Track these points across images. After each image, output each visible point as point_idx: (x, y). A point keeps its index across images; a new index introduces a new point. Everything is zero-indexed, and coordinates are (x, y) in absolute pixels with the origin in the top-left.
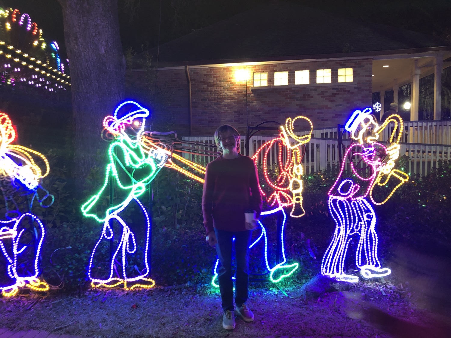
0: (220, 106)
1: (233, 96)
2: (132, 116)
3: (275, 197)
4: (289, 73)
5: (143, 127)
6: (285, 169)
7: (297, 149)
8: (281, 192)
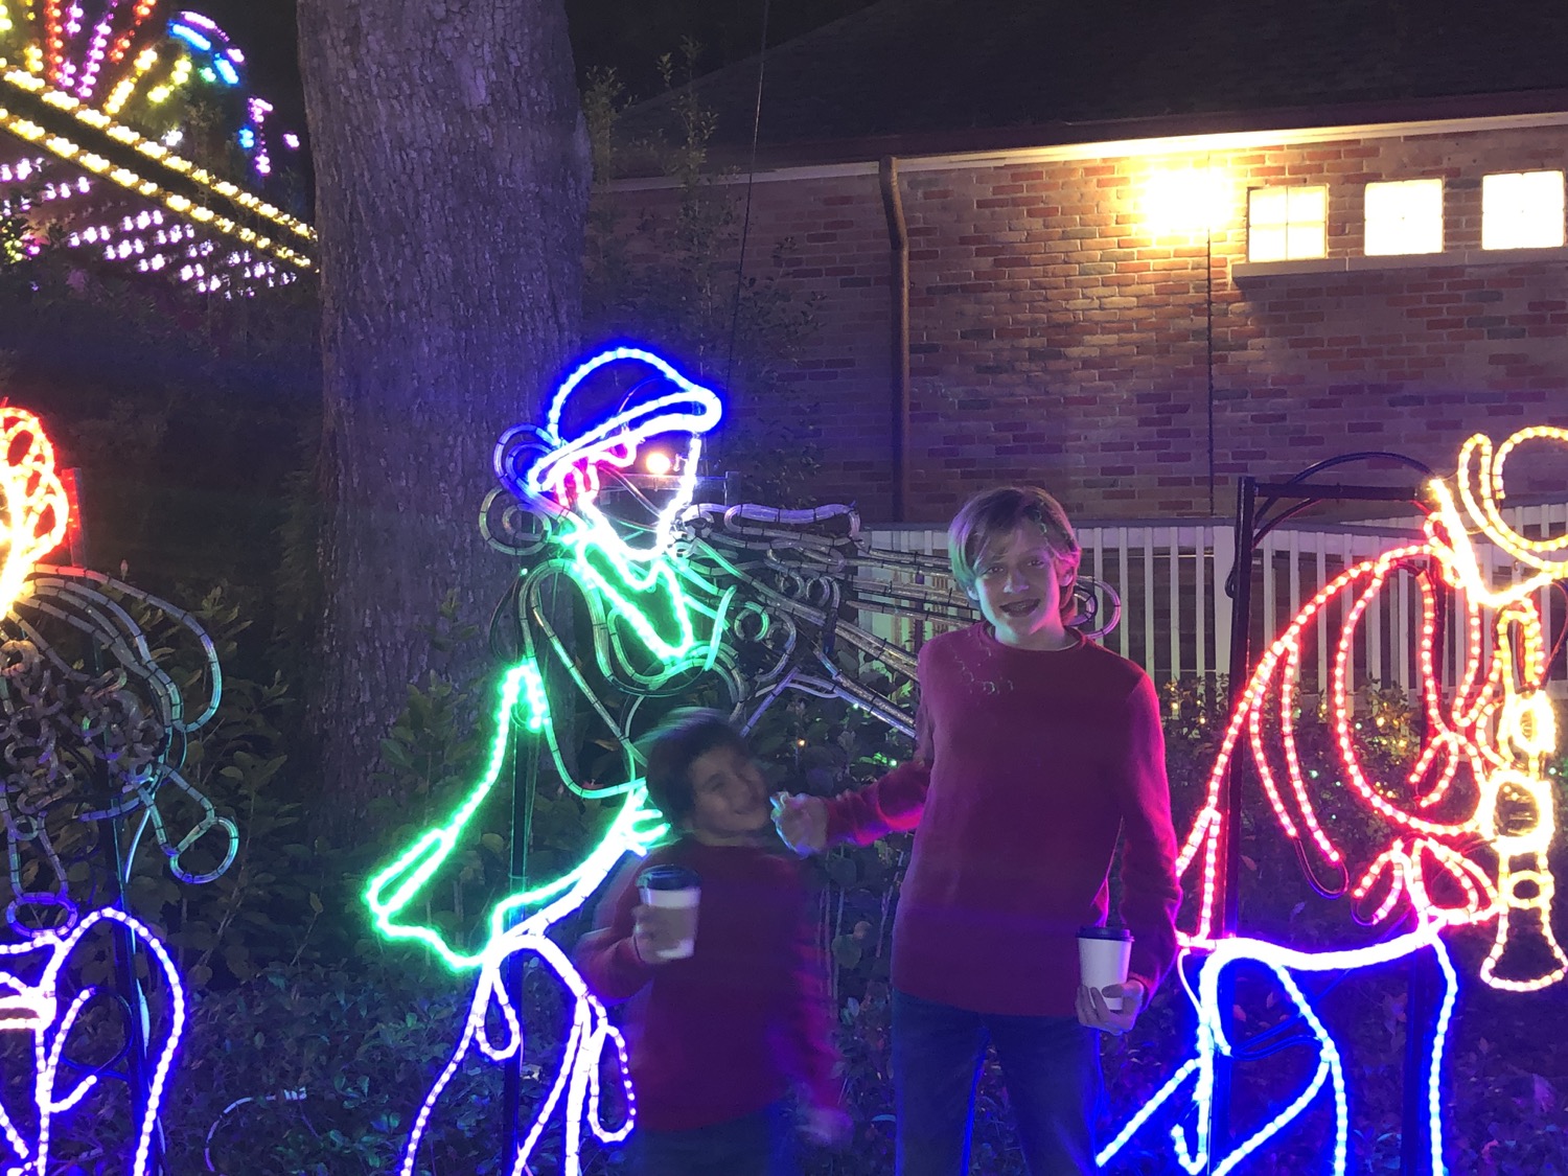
0: (1060, 364)
1: (1135, 313)
2: (635, 424)
3: (1397, 873)
4: (1446, 185)
5: (689, 482)
6: (1456, 715)
7: (1523, 610)
8: (1432, 844)
